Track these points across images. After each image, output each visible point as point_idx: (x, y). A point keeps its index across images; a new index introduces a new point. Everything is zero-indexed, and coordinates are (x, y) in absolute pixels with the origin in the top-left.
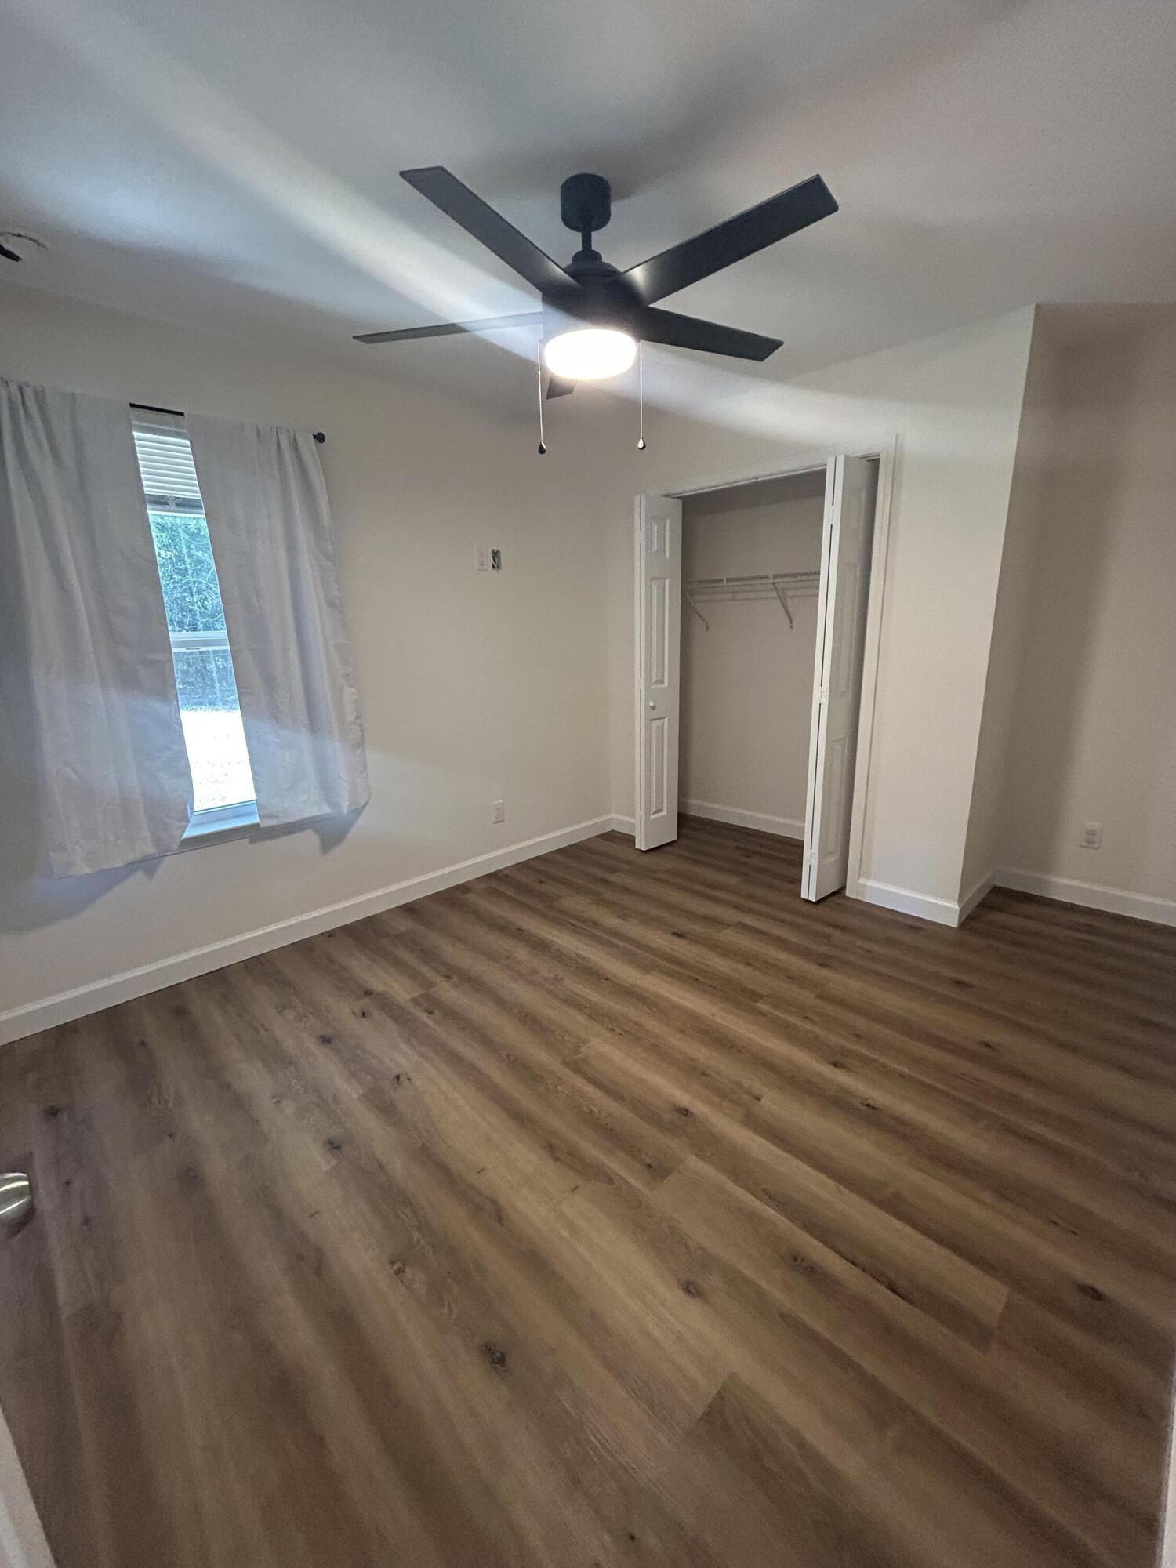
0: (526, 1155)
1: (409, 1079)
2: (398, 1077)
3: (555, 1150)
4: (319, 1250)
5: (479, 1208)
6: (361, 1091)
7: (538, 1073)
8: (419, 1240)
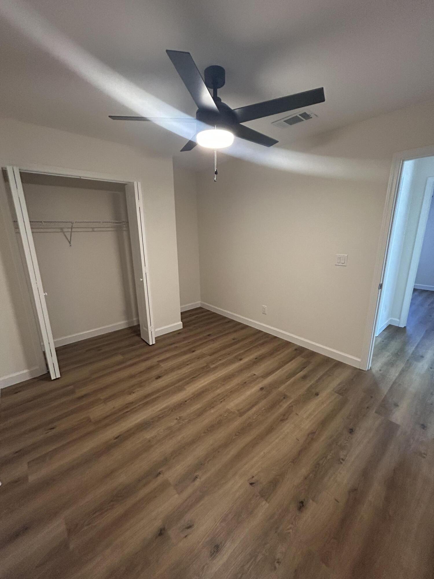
0: (287, 427)
1: (253, 477)
2: (251, 484)
3: (283, 418)
4: (349, 492)
5: (312, 439)
6: (264, 502)
7: (247, 425)
8: (331, 456)
